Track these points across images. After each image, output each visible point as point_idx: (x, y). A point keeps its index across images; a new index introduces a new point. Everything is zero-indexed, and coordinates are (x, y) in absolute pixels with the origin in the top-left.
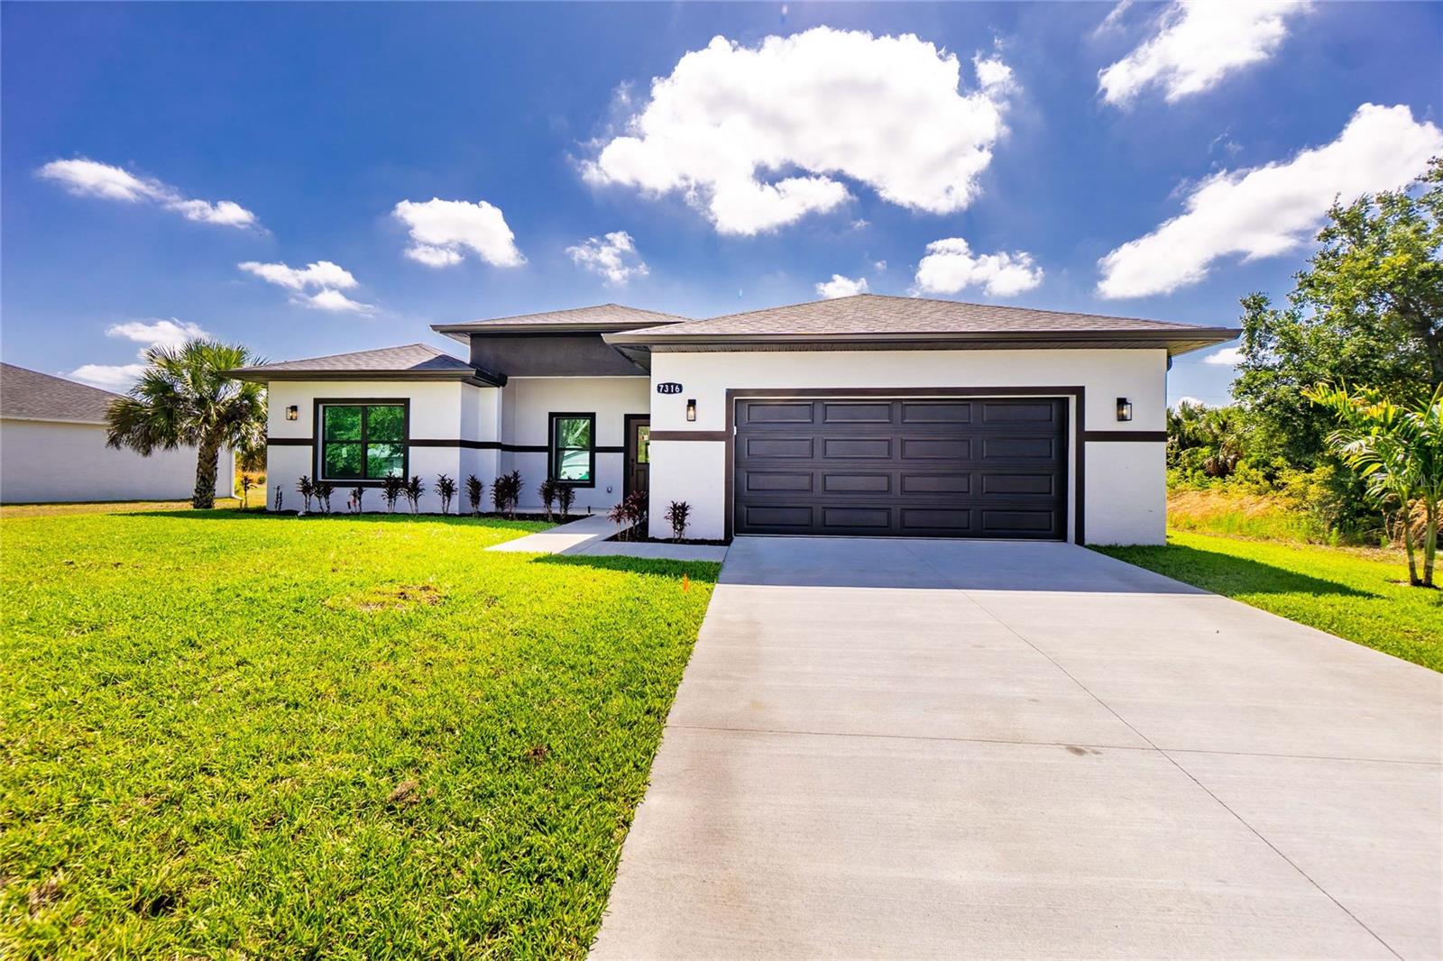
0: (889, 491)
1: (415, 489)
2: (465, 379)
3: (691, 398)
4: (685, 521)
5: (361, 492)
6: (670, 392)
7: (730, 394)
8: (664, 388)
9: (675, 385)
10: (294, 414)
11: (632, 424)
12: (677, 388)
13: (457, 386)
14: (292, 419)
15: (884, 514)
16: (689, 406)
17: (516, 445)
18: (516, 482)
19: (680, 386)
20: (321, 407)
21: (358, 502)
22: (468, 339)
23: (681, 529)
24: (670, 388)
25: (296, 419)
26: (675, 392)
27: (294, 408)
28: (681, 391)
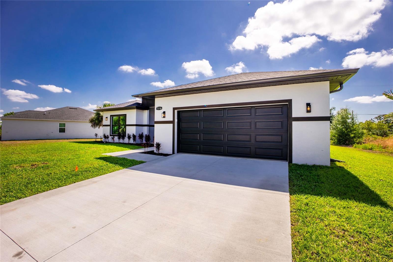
2: (137, 109)
3: (164, 111)
5: (114, 137)
6: (159, 110)
7: (174, 109)
8: (158, 108)
9: (160, 107)
12: (161, 108)
13: (135, 111)
14: (106, 120)
16: (163, 113)
19: (162, 108)
20: (111, 117)
22: (141, 98)
24: (159, 108)
26: (160, 109)
27: (107, 118)
28: (162, 109)
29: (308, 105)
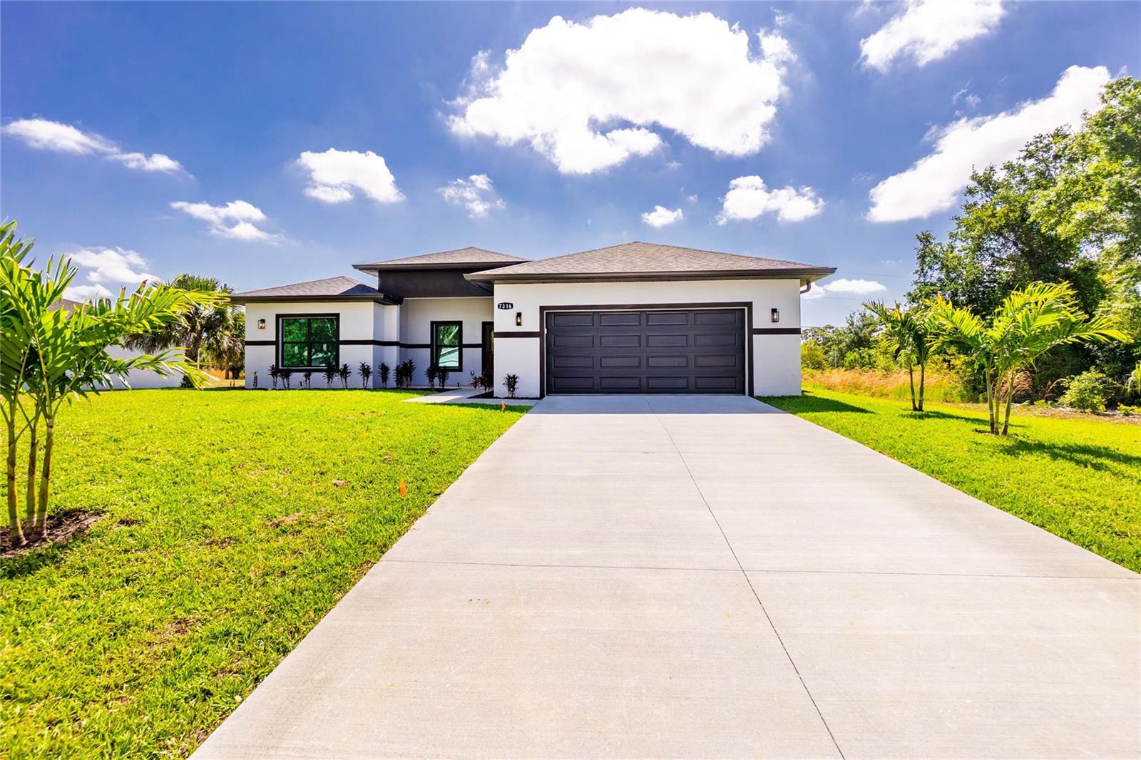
0: (639, 366)
1: (345, 372)
2: (376, 301)
3: (518, 312)
4: (516, 386)
5: (310, 375)
6: (505, 308)
7: (542, 309)
8: (502, 306)
9: (509, 304)
10: (263, 325)
11: (487, 329)
12: (510, 306)
13: (370, 306)
14: (261, 328)
15: (637, 381)
16: (517, 317)
17: (409, 343)
18: (411, 366)
19: (512, 305)
20: (281, 320)
21: (308, 381)
22: (377, 274)
23: (513, 391)
24: (506, 306)
25: (264, 328)
26: (509, 308)
27: (263, 321)
28: (512, 308)
29: (774, 311)
